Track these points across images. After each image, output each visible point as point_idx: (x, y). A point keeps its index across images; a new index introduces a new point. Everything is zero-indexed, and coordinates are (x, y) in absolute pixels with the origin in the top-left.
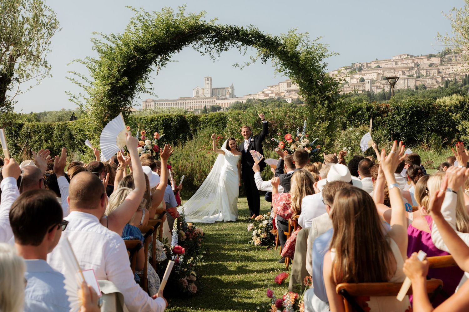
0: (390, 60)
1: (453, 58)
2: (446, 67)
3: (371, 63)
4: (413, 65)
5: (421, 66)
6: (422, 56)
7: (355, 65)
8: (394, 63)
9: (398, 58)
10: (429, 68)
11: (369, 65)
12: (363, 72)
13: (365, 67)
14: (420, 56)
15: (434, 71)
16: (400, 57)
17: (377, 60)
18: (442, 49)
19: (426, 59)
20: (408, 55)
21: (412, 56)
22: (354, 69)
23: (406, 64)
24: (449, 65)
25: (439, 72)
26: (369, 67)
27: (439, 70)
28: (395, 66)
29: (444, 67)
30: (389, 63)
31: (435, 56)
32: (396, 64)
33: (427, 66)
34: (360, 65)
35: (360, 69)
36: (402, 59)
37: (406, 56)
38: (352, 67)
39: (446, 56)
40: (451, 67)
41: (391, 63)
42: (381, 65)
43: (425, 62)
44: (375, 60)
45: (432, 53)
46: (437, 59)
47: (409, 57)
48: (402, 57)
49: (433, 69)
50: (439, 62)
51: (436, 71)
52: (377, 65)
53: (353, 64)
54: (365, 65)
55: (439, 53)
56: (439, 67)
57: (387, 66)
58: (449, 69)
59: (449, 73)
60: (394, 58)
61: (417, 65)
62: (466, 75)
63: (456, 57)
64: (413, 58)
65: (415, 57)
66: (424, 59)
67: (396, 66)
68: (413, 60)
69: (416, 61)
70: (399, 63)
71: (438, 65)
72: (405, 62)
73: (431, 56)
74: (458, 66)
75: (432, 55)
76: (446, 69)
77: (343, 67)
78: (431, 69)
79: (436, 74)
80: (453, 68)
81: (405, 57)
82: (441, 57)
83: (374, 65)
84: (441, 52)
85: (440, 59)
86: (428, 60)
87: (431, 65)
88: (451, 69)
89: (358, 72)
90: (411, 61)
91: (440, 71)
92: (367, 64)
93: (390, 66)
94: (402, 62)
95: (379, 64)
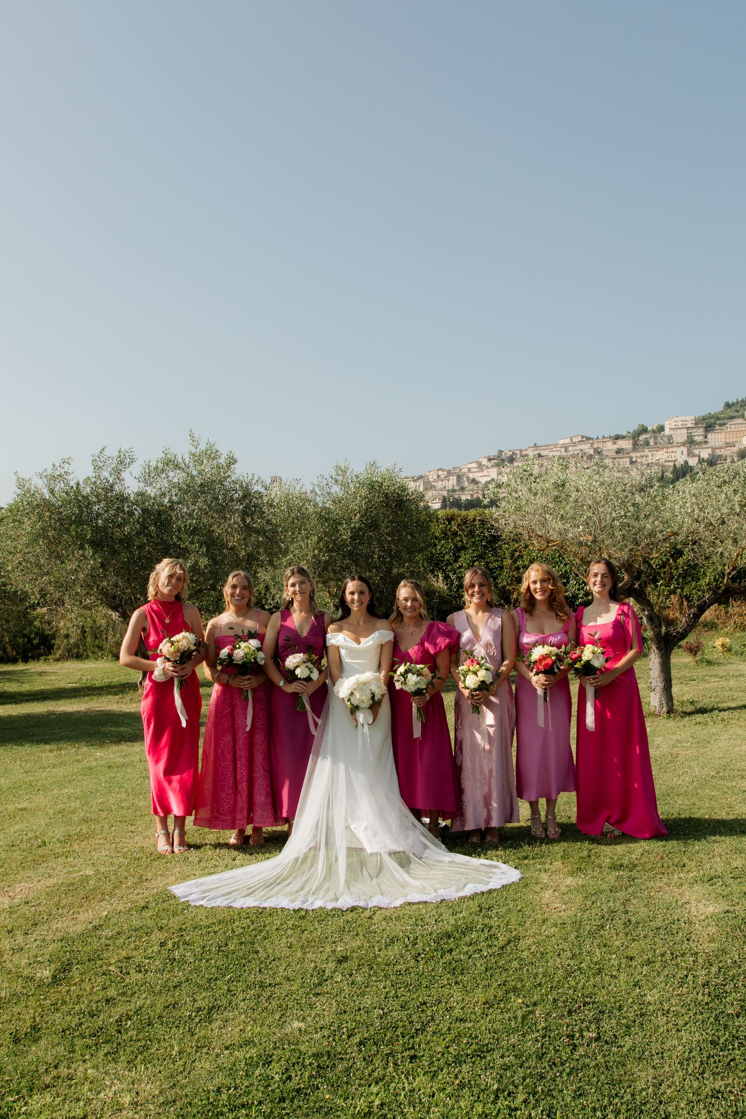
0: (556, 445)
1: (652, 442)
2: (642, 454)
3: (527, 450)
4: (591, 452)
5: (605, 453)
6: (604, 437)
7: (503, 454)
8: (563, 450)
9: (567, 441)
10: (615, 455)
11: (524, 453)
12: (515, 464)
13: (519, 456)
14: (601, 437)
15: (624, 460)
16: (571, 439)
17: (535, 444)
18: (633, 427)
19: (611, 443)
20: (583, 437)
21: (588, 439)
22: (503, 461)
24: (647, 451)
25: (632, 462)
26: (524, 456)
27: (631, 458)
28: (564, 453)
29: (638, 454)
30: (555, 449)
31: (623, 437)
32: (566, 451)
33: (613, 454)
34: (511, 453)
35: (511, 460)
36: (575, 443)
37: (580, 438)
38: (499, 457)
39: (641, 438)
40: (650, 454)
41: (558, 449)
42: (543, 453)
43: (610, 447)
44: (533, 445)
45: (620, 433)
46: (627, 442)
47: (584, 439)
48: (575, 440)
49: (622, 458)
50: (631, 446)
51: (628, 460)
52: (537, 452)
53: (501, 452)
55: (629, 433)
56: (632, 454)
58: (647, 456)
59: (646, 462)
60: (561, 442)
61: (598, 452)
62: (675, 465)
63: (655, 438)
64: (591, 441)
65: (593, 439)
66: (608, 443)
68: (592, 444)
69: (595, 446)
70: (570, 448)
71: (630, 450)
72: (578, 448)
73: (618, 437)
74: (661, 452)
75: (619, 435)
76: (642, 457)
77: (484, 458)
78: (619, 458)
79: (628, 465)
80: (652, 455)
81: (578, 440)
82: (634, 438)
83: (531, 453)
84: (631, 431)
85: (631, 441)
86: (614, 443)
87: (618, 451)
88: (650, 457)
89: (509, 465)
90: (589, 445)
91: (634, 460)
92: (521, 451)
94: (575, 448)
95: (540, 452)
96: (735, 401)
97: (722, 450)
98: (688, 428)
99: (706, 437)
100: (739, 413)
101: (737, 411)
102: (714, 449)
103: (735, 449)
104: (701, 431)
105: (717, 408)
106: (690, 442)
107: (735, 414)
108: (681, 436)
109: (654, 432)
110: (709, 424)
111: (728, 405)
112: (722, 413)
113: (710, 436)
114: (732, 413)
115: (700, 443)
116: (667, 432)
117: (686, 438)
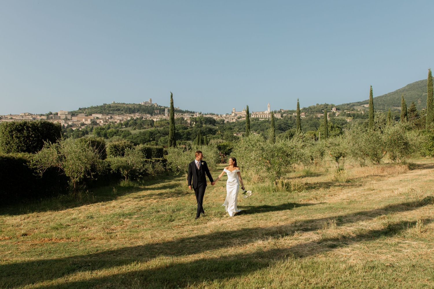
0: (18, 115)
1: (53, 118)
6: (37, 114)
8: (21, 117)
11: (6, 117)
13: (3, 118)
14: (36, 114)
16: (24, 114)
17: (11, 114)
18: (48, 112)
20: (29, 114)
21: (31, 114)
23: (28, 118)
24: (51, 120)
31: (44, 115)
39: (50, 116)
44: (9, 114)
46: (45, 117)
48: (26, 114)
50: (46, 118)
52: (11, 117)
54: (4, 116)
55: (46, 114)
57: (17, 118)
60: (21, 114)
63: (55, 117)
65: (33, 115)
66: (38, 116)
67: (22, 119)
69: (33, 117)
70: (24, 117)
72: (27, 117)
73: (42, 115)
75: (42, 114)
81: (27, 114)
82: (47, 116)
83: (9, 117)
86: (40, 117)
90: (31, 117)
92: (5, 116)
93: (19, 118)
95: (12, 117)
96: (82, 108)
97: (76, 122)
98: (66, 115)
99: (71, 118)
100: (83, 112)
101: (82, 111)
102: (73, 122)
103: (80, 122)
104: (70, 116)
105: (77, 109)
106: (66, 119)
107: (82, 112)
108: (63, 117)
109: (54, 114)
110: (73, 114)
111: (80, 109)
112: (78, 111)
113: (73, 118)
114: (80, 111)
115: (69, 119)
116: (59, 115)
117: (65, 118)
